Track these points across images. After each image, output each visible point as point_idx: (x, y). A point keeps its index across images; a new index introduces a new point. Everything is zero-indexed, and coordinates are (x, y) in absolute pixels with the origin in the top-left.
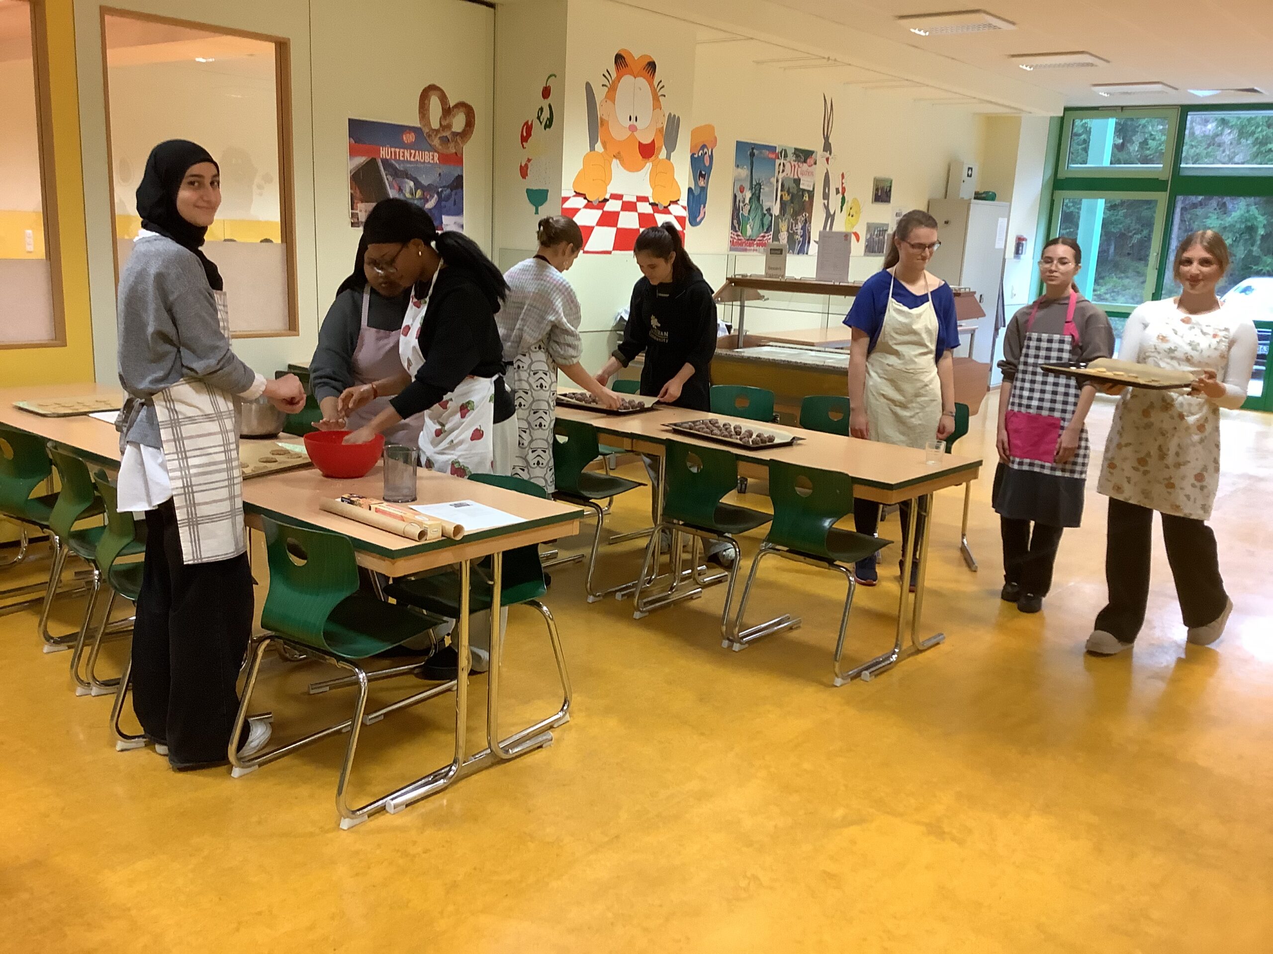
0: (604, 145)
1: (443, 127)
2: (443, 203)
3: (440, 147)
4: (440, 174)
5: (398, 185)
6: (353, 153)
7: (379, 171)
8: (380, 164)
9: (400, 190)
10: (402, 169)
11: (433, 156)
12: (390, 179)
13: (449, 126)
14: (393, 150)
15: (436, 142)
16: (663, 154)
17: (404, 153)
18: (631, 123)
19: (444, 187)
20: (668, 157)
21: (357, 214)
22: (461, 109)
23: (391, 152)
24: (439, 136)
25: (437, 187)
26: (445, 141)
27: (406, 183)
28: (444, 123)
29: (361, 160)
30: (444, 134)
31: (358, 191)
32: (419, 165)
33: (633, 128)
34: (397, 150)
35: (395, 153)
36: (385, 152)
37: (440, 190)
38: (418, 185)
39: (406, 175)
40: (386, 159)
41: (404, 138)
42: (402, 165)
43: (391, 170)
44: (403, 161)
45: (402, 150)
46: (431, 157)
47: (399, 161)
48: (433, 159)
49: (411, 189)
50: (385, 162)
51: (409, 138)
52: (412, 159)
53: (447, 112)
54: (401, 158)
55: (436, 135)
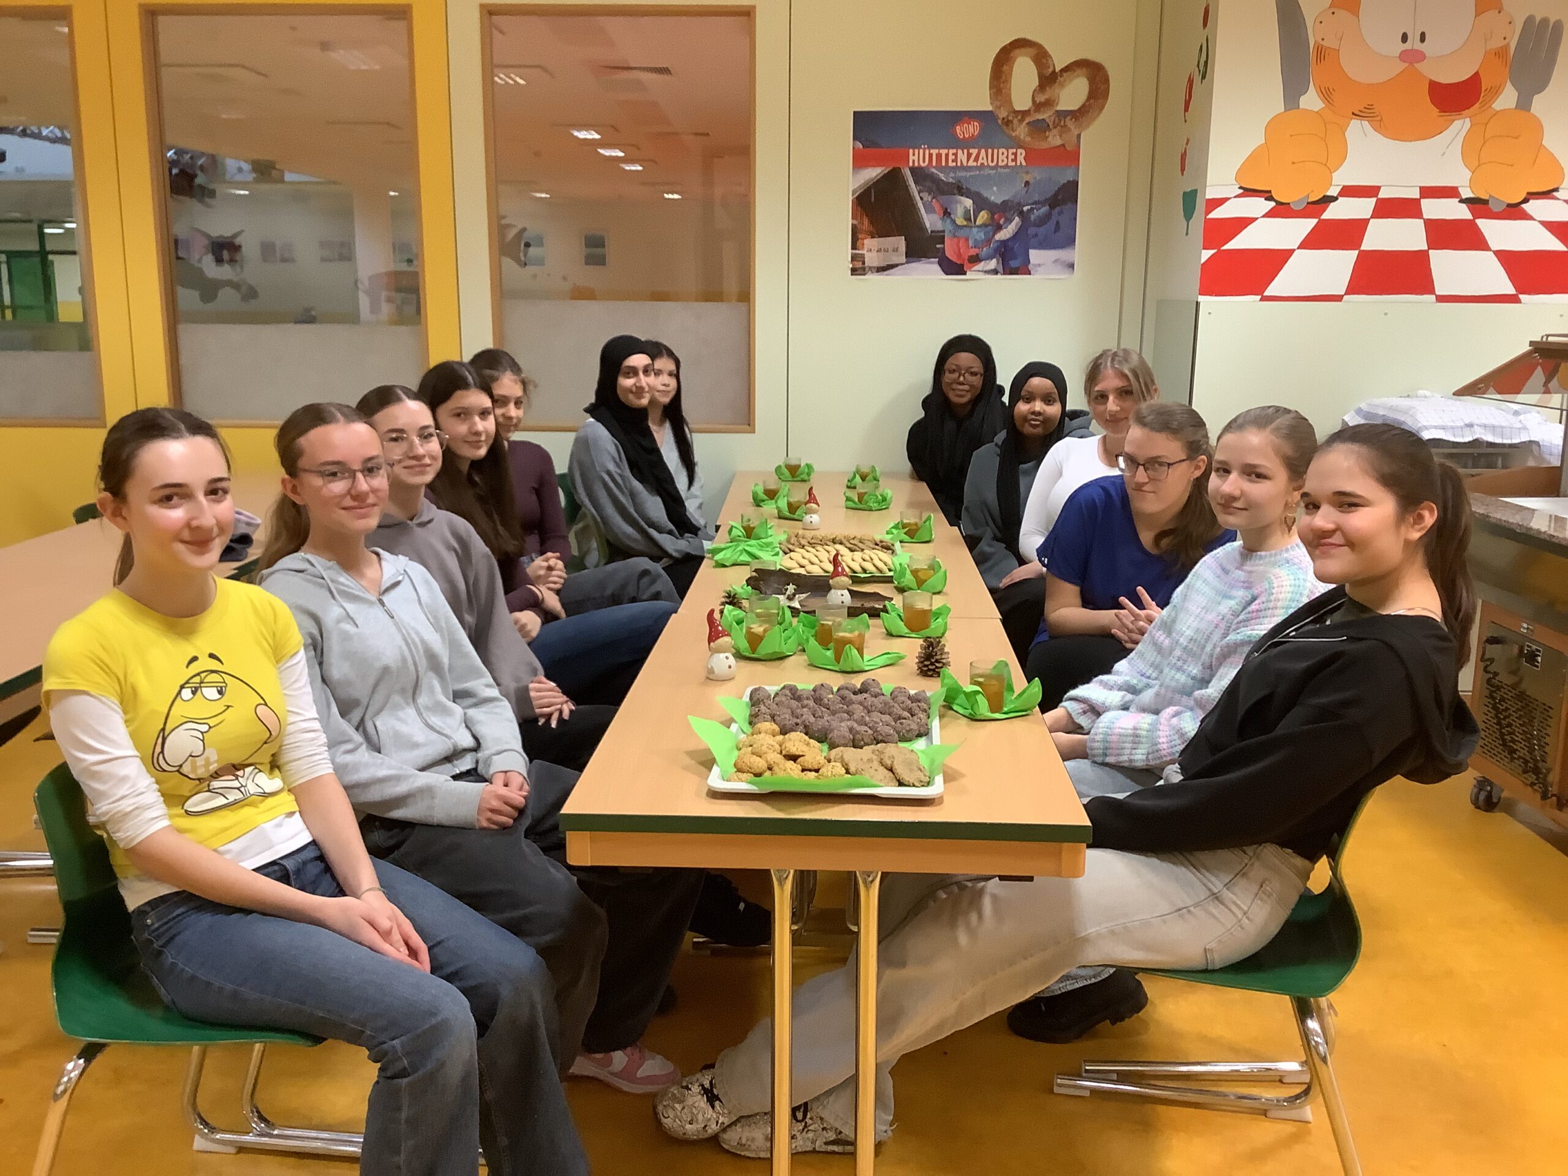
0: (1326, 94)
1: (1038, 106)
2: (1032, 231)
3: (1028, 139)
4: (1027, 183)
5: (942, 206)
6: (860, 161)
7: (906, 188)
8: (908, 173)
9: (946, 213)
10: (951, 180)
11: (1015, 154)
12: (927, 197)
13: (1048, 103)
14: (934, 152)
15: (1021, 131)
16: (1507, 99)
17: (956, 155)
18: (1408, 46)
19: (1035, 203)
20: (1524, 104)
21: (863, 256)
22: (1079, 71)
23: (931, 155)
24: (1027, 120)
25: (1020, 205)
26: (1040, 128)
27: (957, 202)
28: (1041, 98)
29: (873, 173)
30: (1040, 117)
31: (866, 221)
32: (987, 171)
33: (1412, 57)
34: (944, 152)
35: (939, 156)
36: (917, 157)
37: (1025, 209)
38: (981, 203)
39: (960, 189)
40: (920, 168)
41: (958, 131)
42: (952, 175)
43: (928, 184)
44: (956, 168)
45: (952, 151)
46: (1011, 157)
47: (946, 169)
48: (1015, 160)
49: (967, 212)
50: (916, 172)
51: (968, 130)
52: (971, 163)
53: (1049, 79)
54: (951, 164)
55: (1021, 121)
